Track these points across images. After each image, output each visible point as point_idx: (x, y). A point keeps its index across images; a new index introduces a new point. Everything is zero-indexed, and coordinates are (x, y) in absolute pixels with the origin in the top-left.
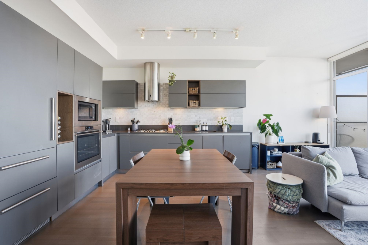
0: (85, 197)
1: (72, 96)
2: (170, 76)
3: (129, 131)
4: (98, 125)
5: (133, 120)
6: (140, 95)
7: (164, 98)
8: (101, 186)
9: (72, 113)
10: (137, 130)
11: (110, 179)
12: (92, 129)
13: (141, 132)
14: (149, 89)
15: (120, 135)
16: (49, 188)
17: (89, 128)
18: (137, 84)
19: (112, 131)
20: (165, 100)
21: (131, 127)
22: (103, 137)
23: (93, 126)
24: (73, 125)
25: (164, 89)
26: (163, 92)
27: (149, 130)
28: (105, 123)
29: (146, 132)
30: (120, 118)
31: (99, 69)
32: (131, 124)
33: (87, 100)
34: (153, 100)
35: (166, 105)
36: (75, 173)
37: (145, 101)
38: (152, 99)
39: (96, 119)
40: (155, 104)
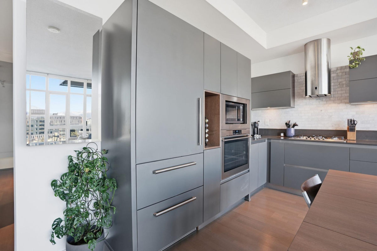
0: (231, 211)
1: (219, 95)
2: (351, 54)
3: (282, 136)
4: (247, 129)
5: (288, 123)
6: (299, 88)
7: (339, 89)
8: (248, 201)
9: (219, 114)
10: (294, 136)
11: (257, 194)
12: (240, 133)
13: (301, 139)
14: (313, 79)
15: (272, 141)
16: (196, 198)
17: (236, 133)
18: (294, 76)
19: (261, 136)
20: (339, 92)
21: (285, 131)
22: (252, 143)
23: (241, 130)
24: (220, 129)
25: (338, 76)
26: (336, 81)
27: (313, 137)
28: (253, 127)
29: (309, 139)
30: (270, 120)
31: (247, 62)
32: (285, 127)
33: (235, 100)
34: (320, 93)
35: (341, 100)
36: (221, 183)
37: (307, 97)
38: (318, 93)
39: (244, 122)
40: (322, 101)
